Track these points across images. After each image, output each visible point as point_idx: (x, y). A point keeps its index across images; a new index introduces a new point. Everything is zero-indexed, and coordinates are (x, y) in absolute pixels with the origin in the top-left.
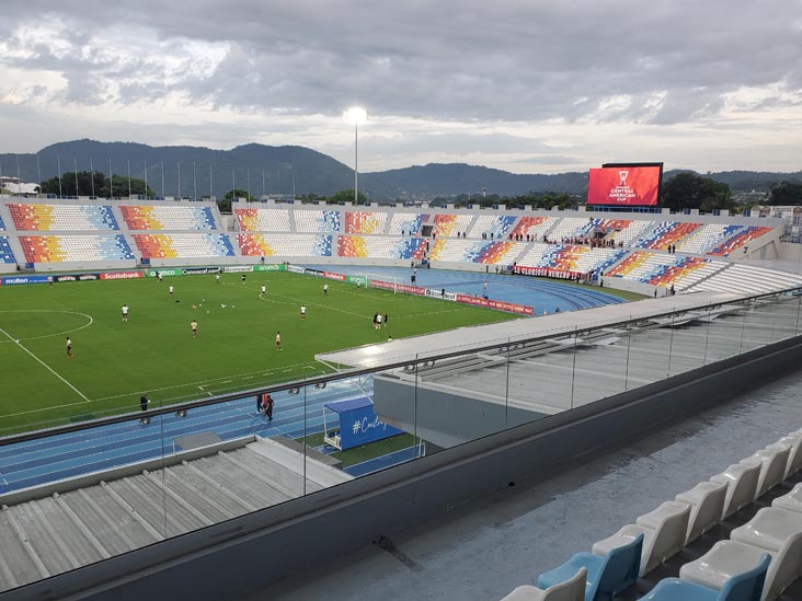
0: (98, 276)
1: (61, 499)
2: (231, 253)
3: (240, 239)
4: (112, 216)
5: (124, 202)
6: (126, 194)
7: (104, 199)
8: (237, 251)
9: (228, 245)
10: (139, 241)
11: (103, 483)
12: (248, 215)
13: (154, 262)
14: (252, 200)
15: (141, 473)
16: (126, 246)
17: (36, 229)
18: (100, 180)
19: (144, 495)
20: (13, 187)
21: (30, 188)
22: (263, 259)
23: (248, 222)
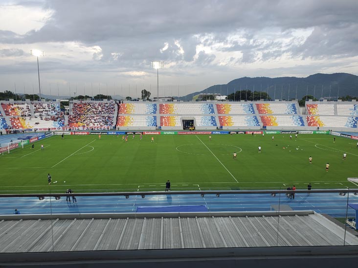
0: (245, 133)
1: (232, 219)
2: (303, 125)
3: (308, 118)
4: (253, 108)
5: (258, 102)
6: (259, 99)
7: (250, 101)
8: (306, 123)
9: (302, 121)
10: (262, 118)
11: (247, 216)
12: (313, 107)
13: (268, 128)
14: (315, 100)
15: (262, 216)
16: (257, 121)
17: (224, 113)
18: (249, 93)
19: (263, 226)
20: (218, 98)
21: (224, 97)
22: (318, 128)
23: (312, 111)
